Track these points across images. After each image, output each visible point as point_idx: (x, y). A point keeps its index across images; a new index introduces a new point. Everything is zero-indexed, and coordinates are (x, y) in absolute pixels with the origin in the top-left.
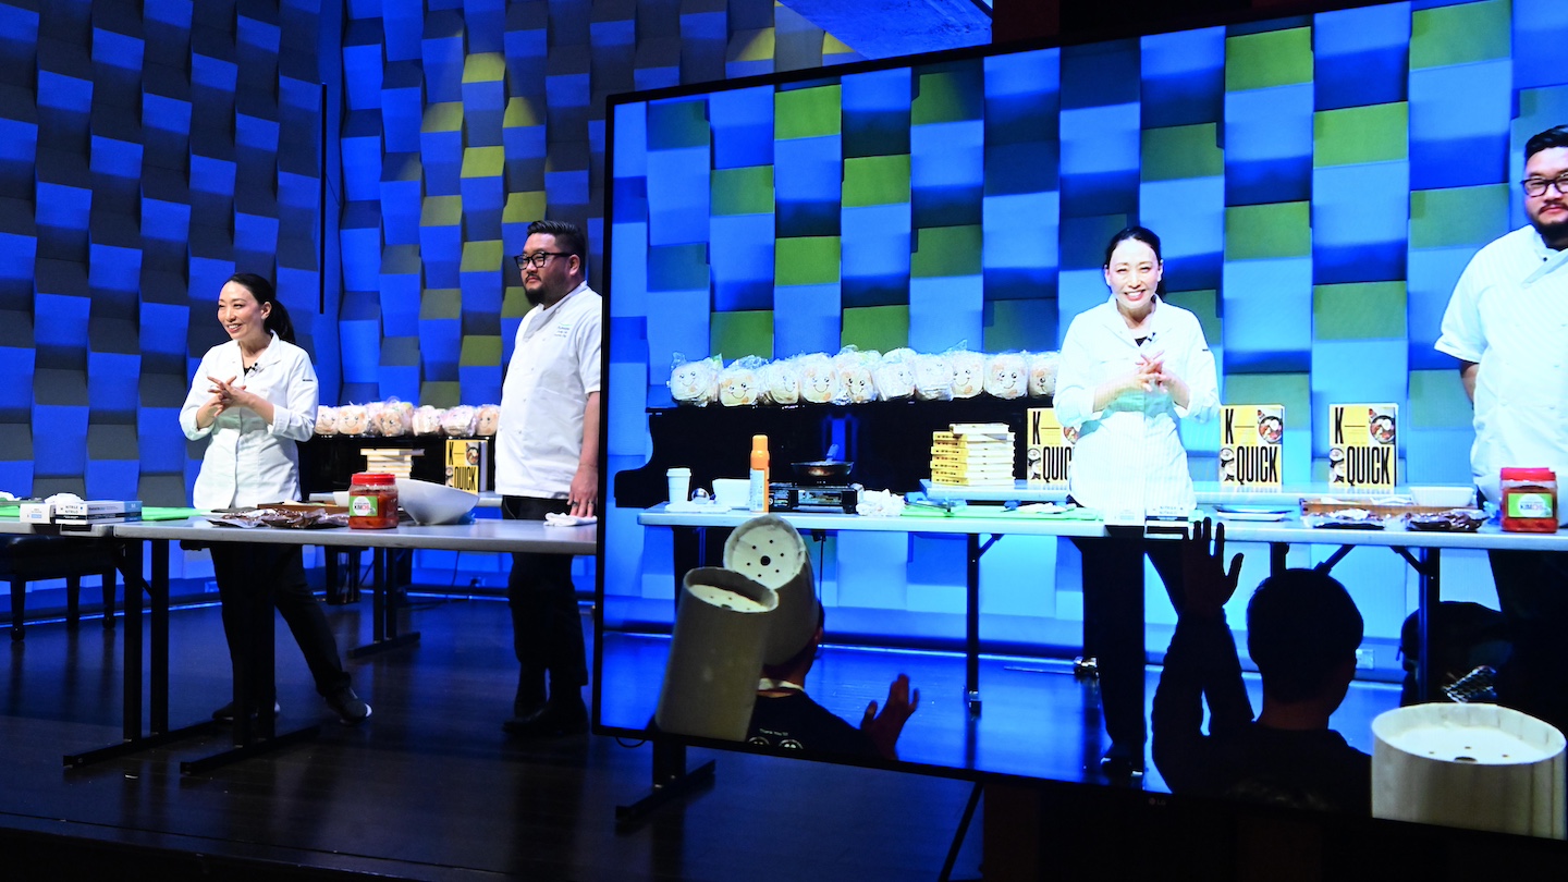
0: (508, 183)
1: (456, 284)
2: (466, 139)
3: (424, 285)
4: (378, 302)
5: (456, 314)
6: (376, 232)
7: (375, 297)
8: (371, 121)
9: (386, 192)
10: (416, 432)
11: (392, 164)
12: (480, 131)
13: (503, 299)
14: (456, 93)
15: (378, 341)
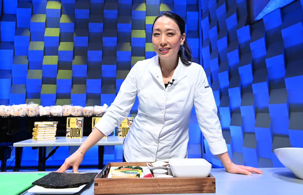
0: (61, 39)
1: (41, 69)
2: (47, 25)
3: (29, 69)
4: (11, 73)
5: (40, 78)
6: (12, 51)
7: (11, 71)
8: (13, 17)
9: (16, 39)
10: (41, 115)
11: (19, 31)
12: (52, 23)
13: (57, 73)
14: (44, 11)
15: (10, 85)
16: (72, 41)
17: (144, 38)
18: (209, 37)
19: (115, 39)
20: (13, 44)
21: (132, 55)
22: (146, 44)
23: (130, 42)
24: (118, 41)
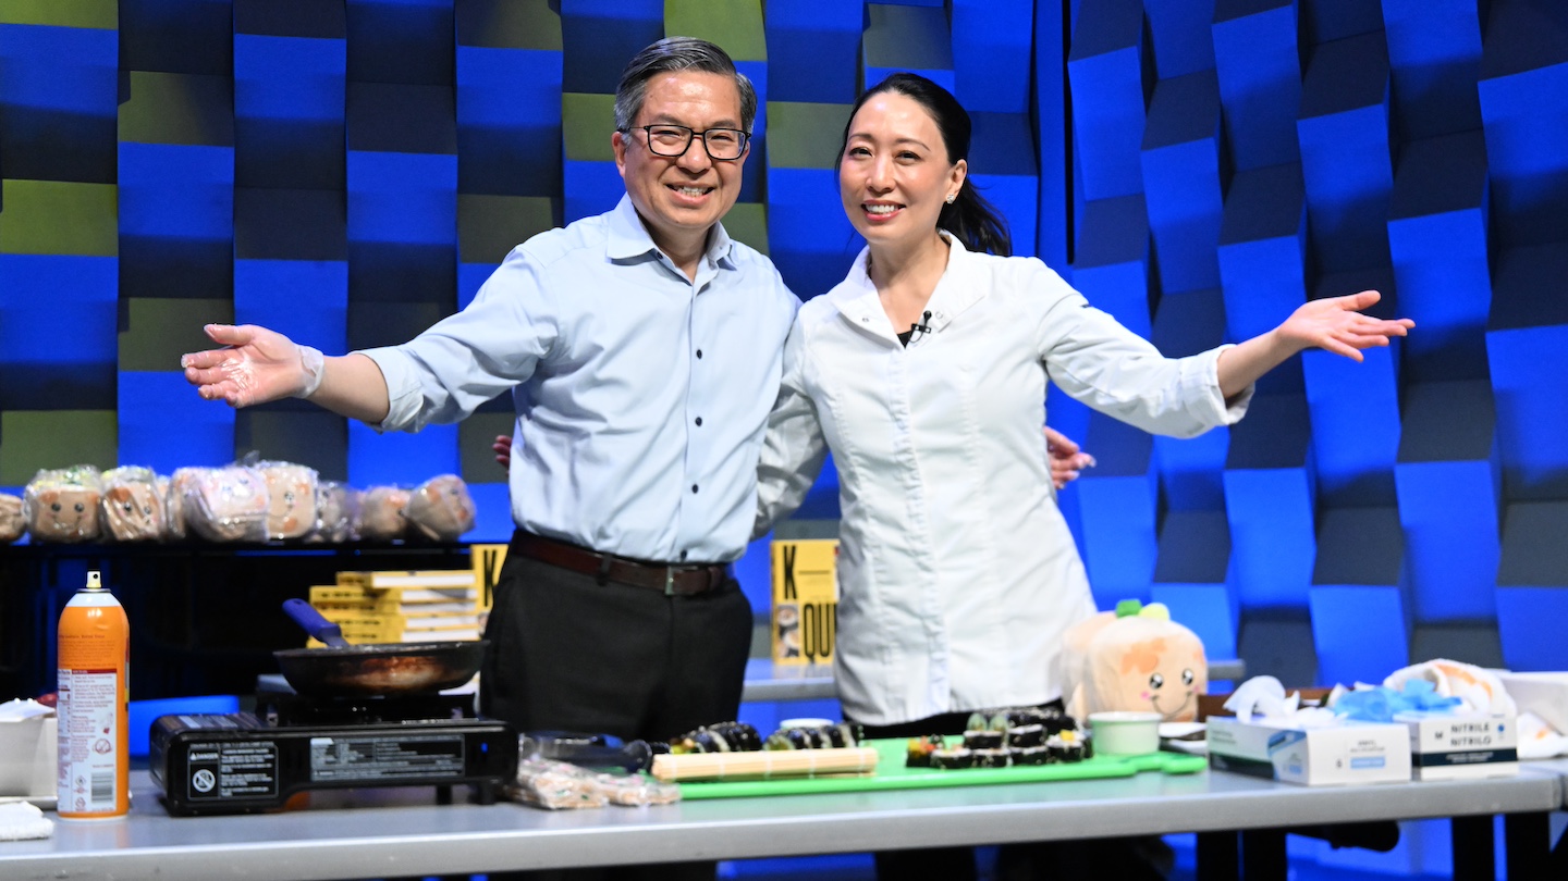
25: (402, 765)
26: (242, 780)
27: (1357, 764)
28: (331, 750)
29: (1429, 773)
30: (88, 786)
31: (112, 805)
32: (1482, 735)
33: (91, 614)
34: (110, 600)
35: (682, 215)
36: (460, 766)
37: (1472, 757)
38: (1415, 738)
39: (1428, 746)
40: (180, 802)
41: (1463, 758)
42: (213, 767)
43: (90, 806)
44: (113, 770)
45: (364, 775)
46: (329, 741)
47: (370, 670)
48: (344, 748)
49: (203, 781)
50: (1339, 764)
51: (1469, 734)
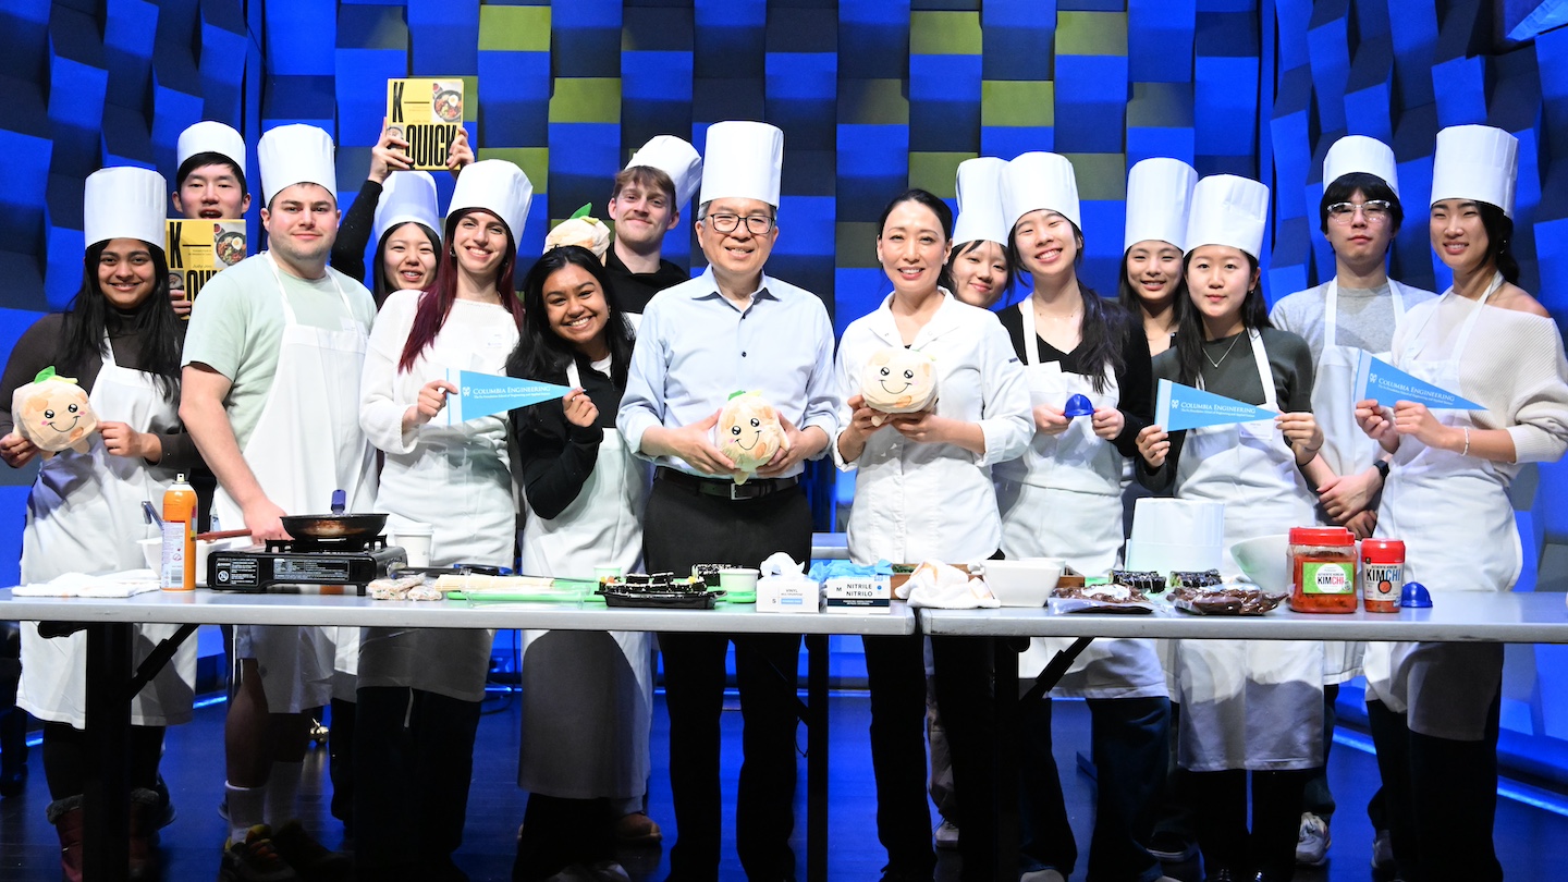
9: (344, 65)
16: (614, 71)
17: (978, 56)
18: (1309, 64)
19: (829, 61)
20: (333, 93)
21: (915, 145)
22: (985, 83)
23: (905, 76)
24: (841, 74)
25: (318, 574)
26: (241, 576)
27: (784, 602)
28: (284, 564)
29: (830, 609)
30: (170, 576)
31: (182, 585)
32: (867, 591)
33: (177, 493)
34: (189, 488)
35: (733, 266)
36: (347, 576)
37: (859, 602)
38: (822, 587)
39: (832, 594)
40: (213, 583)
41: (854, 603)
42: (228, 570)
43: (171, 585)
44: (182, 569)
45: (299, 577)
46: (283, 560)
47: (308, 526)
48: (290, 564)
49: (223, 576)
50: (774, 601)
51: (858, 590)
